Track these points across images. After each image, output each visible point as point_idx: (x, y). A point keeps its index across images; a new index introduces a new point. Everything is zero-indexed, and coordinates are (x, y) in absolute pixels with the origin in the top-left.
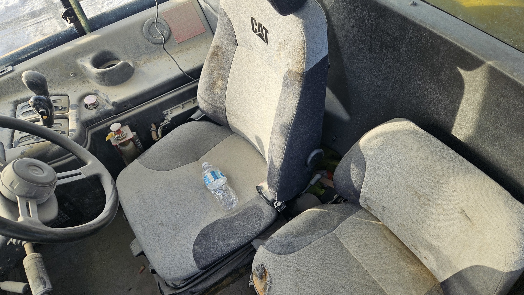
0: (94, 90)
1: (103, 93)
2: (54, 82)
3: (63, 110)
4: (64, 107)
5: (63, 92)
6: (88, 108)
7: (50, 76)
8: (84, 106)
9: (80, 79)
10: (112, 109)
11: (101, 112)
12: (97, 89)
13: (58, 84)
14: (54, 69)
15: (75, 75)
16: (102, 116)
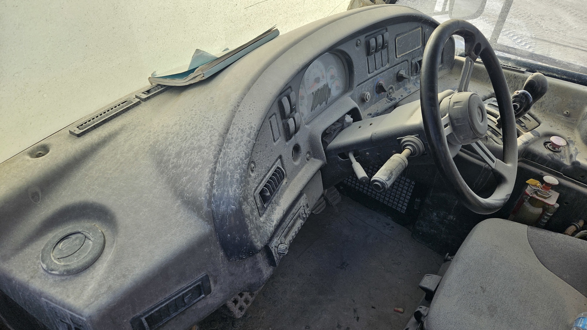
0: (569, 139)
1: (576, 148)
2: (543, 106)
3: (523, 128)
4: (526, 127)
5: (540, 119)
6: (546, 146)
7: (546, 100)
8: (543, 141)
9: (568, 123)
10: (567, 166)
11: (554, 158)
12: (574, 141)
13: (544, 110)
14: (557, 97)
15: (568, 115)
16: (550, 162)
